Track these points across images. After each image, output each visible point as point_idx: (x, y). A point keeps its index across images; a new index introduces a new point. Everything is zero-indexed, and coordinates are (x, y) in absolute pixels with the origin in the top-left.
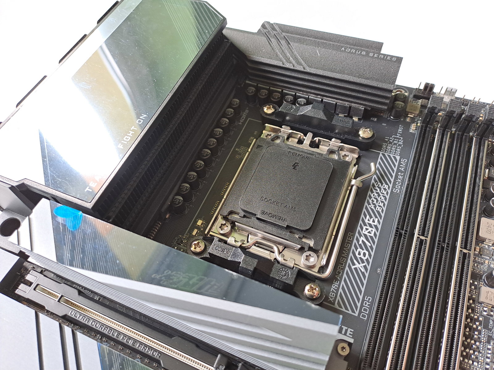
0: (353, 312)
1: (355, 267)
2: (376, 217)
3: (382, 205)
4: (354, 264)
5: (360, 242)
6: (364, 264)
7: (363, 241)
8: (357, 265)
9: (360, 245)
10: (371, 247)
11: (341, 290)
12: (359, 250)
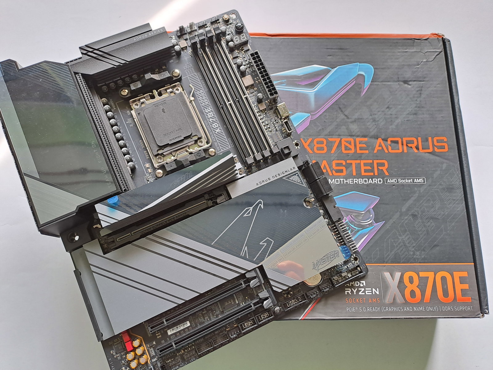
0: (229, 147)
1: (217, 132)
2: (209, 107)
3: (207, 100)
4: (216, 131)
5: (211, 122)
6: (219, 128)
7: (212, 120)
8: (217, 131)
9: (212, 123)
10: (216, 120)
11: (219, 144)
12: (213, 125)
